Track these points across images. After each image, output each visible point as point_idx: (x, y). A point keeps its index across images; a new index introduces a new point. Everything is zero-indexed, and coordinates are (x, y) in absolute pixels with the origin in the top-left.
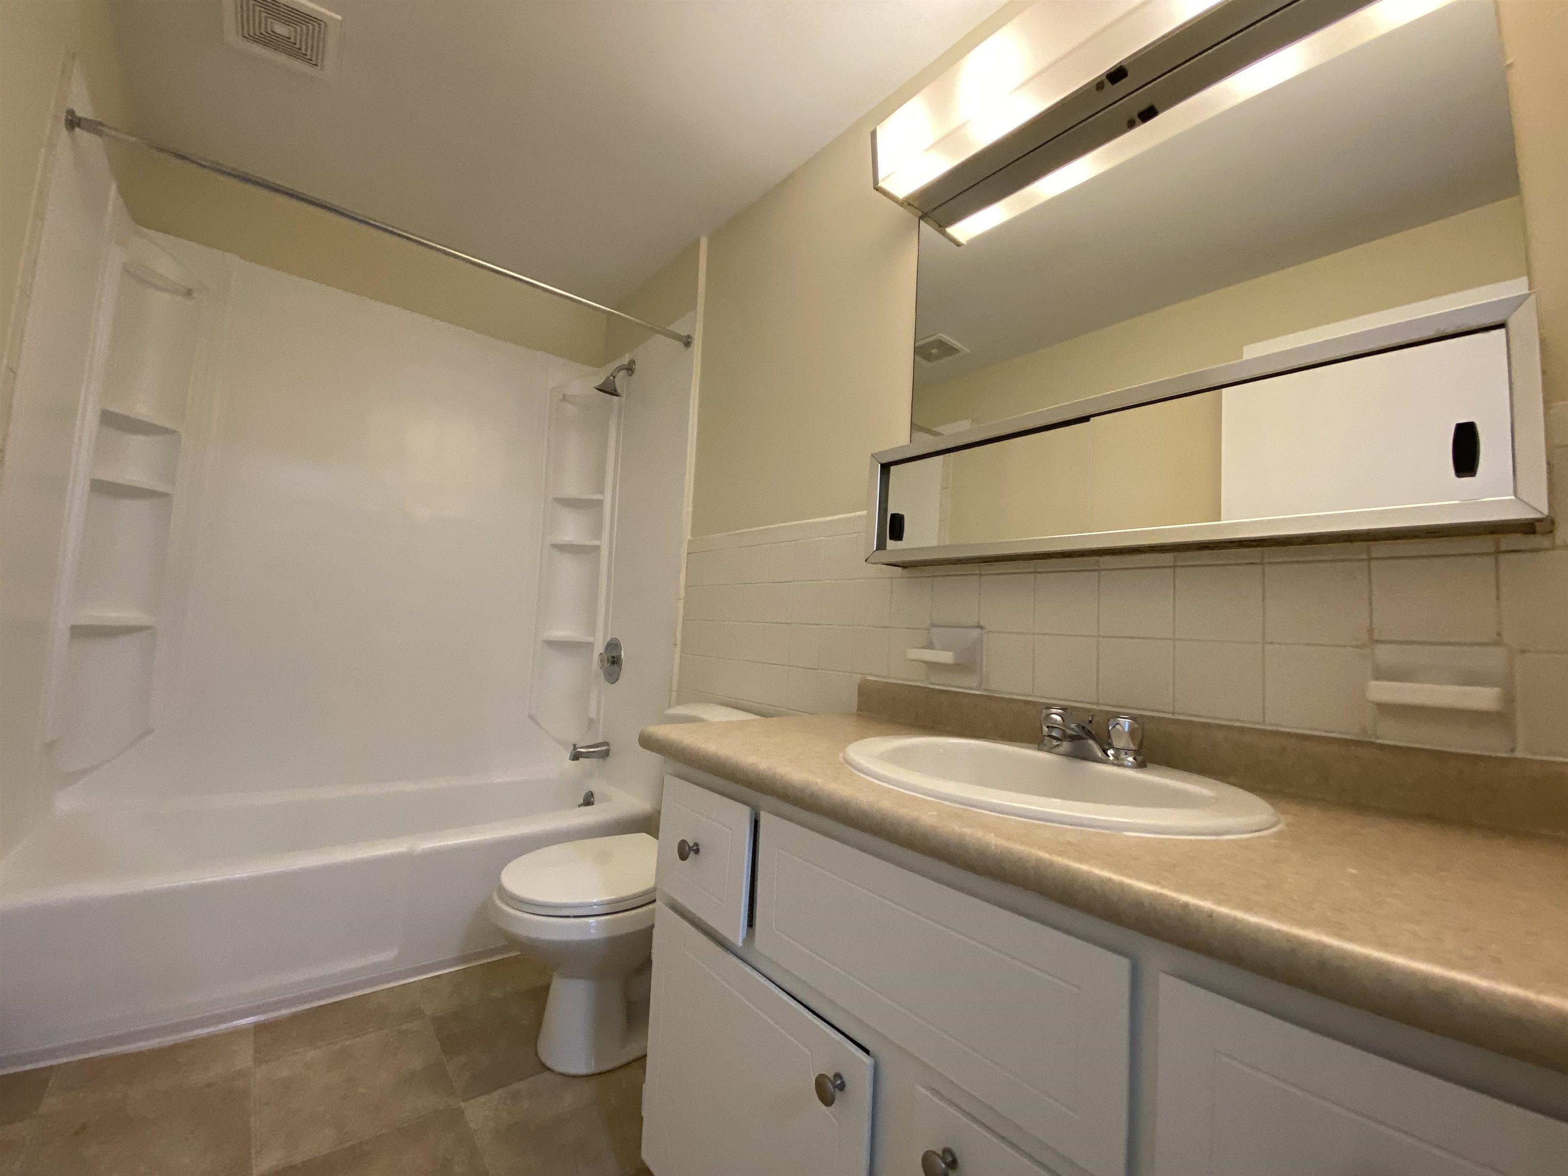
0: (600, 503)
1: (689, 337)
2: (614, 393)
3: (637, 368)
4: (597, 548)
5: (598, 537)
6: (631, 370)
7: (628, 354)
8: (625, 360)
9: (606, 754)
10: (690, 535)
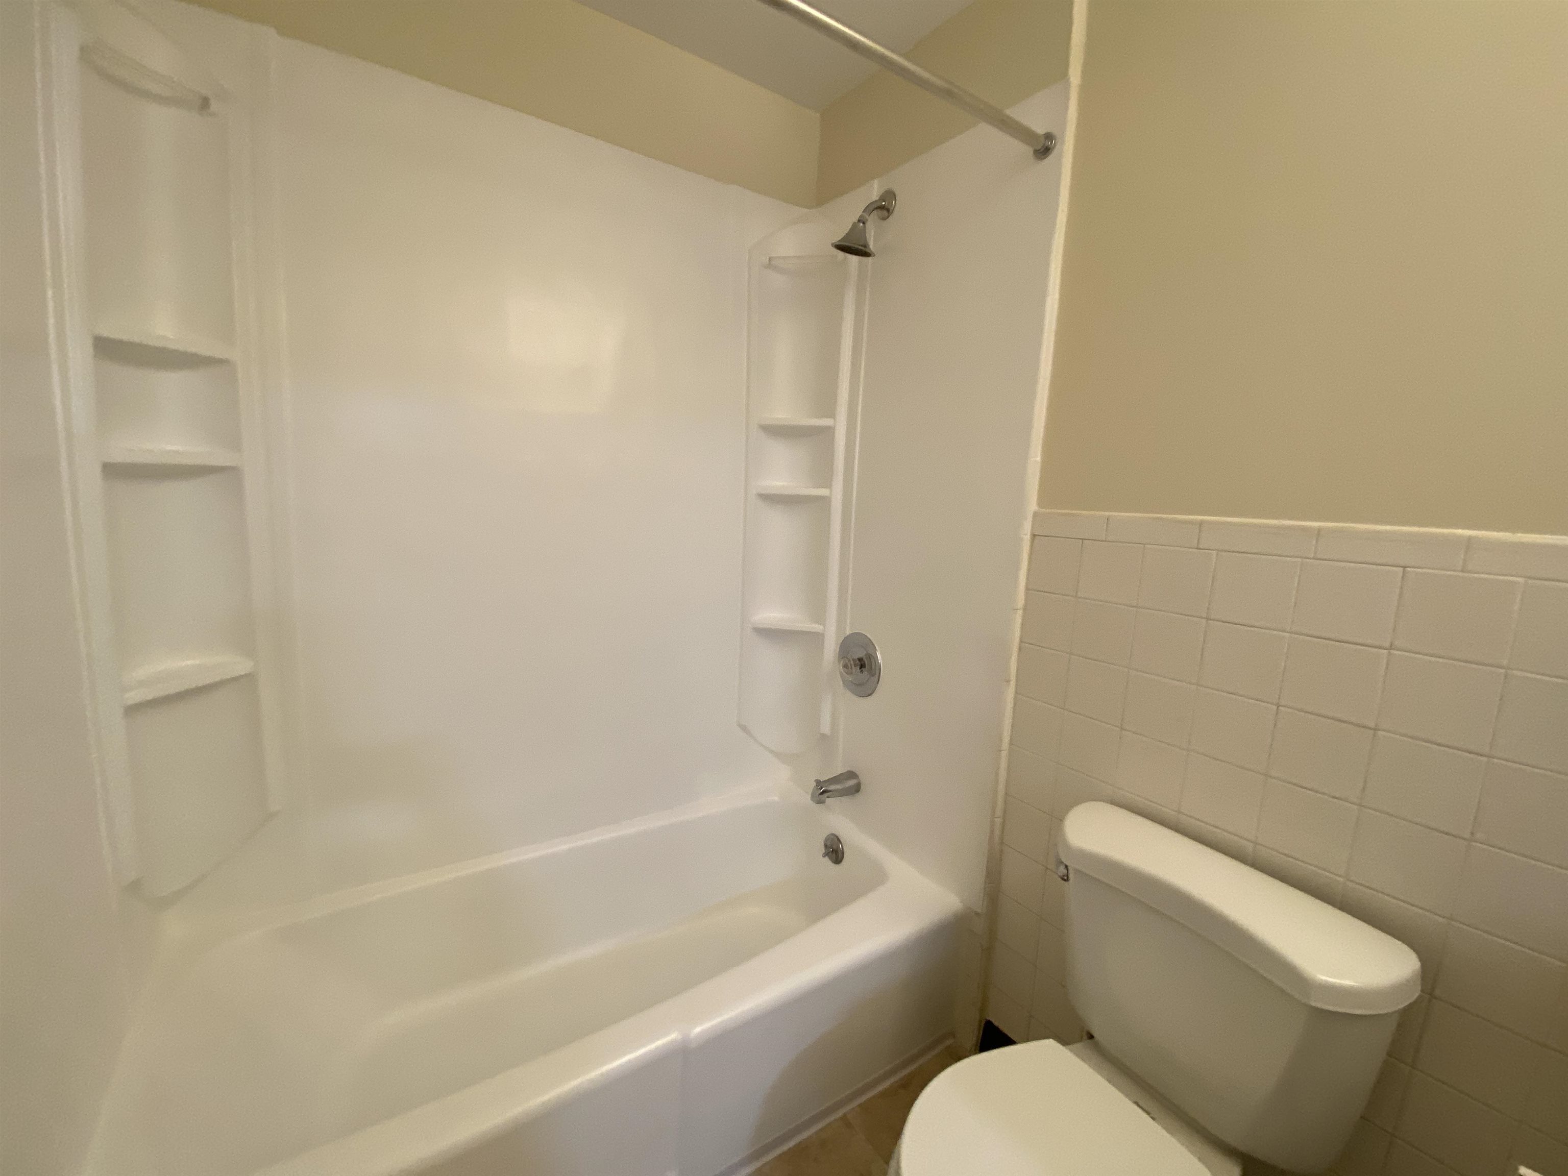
0: (828, 432)
1: (1049, 136)
2: (862, 252)
3: (899, 207)
4: (824, 501)
5: (827, 483)
6: (888, 210)
7: (876, 181)
8: (874, 191)
9: (857, 789)
10: (1035, 505)
